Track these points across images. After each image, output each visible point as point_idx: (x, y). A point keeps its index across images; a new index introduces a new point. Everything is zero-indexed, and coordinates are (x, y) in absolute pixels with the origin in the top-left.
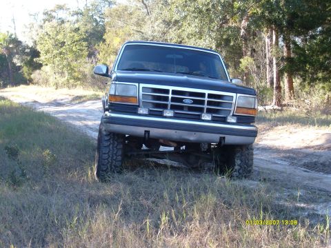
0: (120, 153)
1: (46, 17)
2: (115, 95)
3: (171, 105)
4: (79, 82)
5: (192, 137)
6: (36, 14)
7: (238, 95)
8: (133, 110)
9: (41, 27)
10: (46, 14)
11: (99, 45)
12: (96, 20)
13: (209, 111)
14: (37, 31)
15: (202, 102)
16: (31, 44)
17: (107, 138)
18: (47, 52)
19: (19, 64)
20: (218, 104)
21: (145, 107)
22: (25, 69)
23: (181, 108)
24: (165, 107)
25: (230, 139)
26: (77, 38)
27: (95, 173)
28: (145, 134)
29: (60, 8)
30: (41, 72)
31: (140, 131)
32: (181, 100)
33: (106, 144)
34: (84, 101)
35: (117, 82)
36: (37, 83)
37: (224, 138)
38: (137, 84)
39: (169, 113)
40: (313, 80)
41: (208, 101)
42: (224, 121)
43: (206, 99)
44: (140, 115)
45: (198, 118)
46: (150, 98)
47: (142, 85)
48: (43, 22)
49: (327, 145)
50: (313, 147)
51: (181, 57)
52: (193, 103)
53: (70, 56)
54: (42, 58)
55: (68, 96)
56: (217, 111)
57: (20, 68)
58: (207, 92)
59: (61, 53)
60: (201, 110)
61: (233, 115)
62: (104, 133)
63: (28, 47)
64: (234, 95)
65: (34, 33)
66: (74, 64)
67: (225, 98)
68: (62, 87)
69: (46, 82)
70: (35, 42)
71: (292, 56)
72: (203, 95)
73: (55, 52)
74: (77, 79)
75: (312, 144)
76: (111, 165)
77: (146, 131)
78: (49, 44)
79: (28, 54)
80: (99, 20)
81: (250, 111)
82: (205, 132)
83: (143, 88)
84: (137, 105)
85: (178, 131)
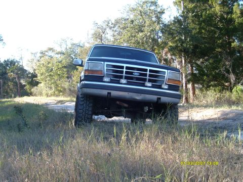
0: (90, 109)
1: (41, 55)
2: (88, 70)
3: (125, 76)
4: (61, 93)
5: (138, 97)
6: (36, 53)
7: (169, 71)
8: (100, 79)
9: (39, 61)
10: (42, 53)
11: (74, 72)
12: (72, 58)
13: (150, 81)
14: (36, 63)
15: (146, 75)
16: (32, 71)
17: (82, 99)
18: (42, 74)
19: (24, 84)
20: (156, 76)
21: (108, 77)
22: (27, 87)
23: (132, 78)
24: (121, 77)
25: (164, 99)
26: (60, 66)
27: (74, 124)
28: (108, 95)
29: (50, 49)
30: (38, 88)
31: (104, 92)
32: (131, 73)
33: (82, 103)
34: (65, 103)
35: (90, 62)
36: (35, 95)
37: (160, 98)
38: (103, 63)
39: (123, 81)
40: (208, 87)
41: (149, 74)
42: (160, 87)
43: (148, 73)
44: (105, 82)
46: (111, 71)
47: (106, 63)
48: (39, 58)
49: (222, 117)
50: (213, 119)
51: (130, 54)
52: (139, 76)
53: (56, 78)
54: (39, 78)
55: (54, 101)
56: (155, 81)
57: (25, 86)
58: (149, 68)
59: (50, 75)
60: (145, 80)
61: (166, 84)
62: (80, 96)
63: (30, 73)
64: (166, 71)
65: (34, 64)
66: (58, 82)
67: (160, 73)
68: (50, 96)
69: (41, 94)
70: (35, 70)
71: (195, 72)
72: (146, 70)
73: (47, 74)
74: (61, 91)
75: (212, 117)
76: (84, 117)
77: (108, 93)
78: (43, 70)
79: (30, 78)
80: (74, 57)
81: (177, 82)
82: (147, 94)
83: (107, 65)
84: (103, 76)
85: (129, 93)
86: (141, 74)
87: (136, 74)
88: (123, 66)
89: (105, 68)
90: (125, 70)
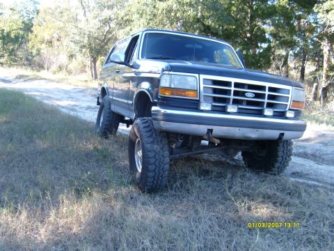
2: (170, 88)
3: (233, 100)
5: (253, 134)
7: (294, 88)
8: (193, 105)
11: (28, 35)
15: (263, 96)
21: (206, 101)
24: (227, 101)
31: (203, 129)
32: (243, 94)
35: (172, 73)
38: (197, 75)
39: (232, 108)
41: (269, 95)
43: (267, 92)
44: (202, 111)
45: (260, 114)
47: (203, 77)
52: (253, 98)
55: (11, 75)
58: (268, 85)
61: (289, 109)
64: (290, 88)
67: (282, 91)
77: (208, 130)
82: (267, 129)
83: (204, 79)
84: (198, 99)
85: (241, 129)
86: (257, 96)
87: (250, 95)
88: (231, 83)
89: (202, 86)
90: (233, 89)
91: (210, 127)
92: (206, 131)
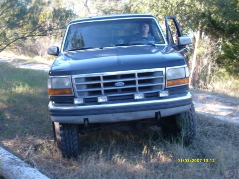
2: (52, 89)
3: (105, 91)
7: (167, 68)
21: (80, 96)
23: (115, 91)
25: (165, 113)
35: (52, 77)
43: (137, 79)
45: (131, 98)
47: (74, 76)
52: (124, 86)
58: (136, 72)
67: (155, 74)
84: (73, 95)
85: (114, 114)
86: (127, 83)
87: (120, 84)
88: (99, 77)
89: (74, 84)
90: (102, 82)
91: (86, 117)
92: (83, 120)
